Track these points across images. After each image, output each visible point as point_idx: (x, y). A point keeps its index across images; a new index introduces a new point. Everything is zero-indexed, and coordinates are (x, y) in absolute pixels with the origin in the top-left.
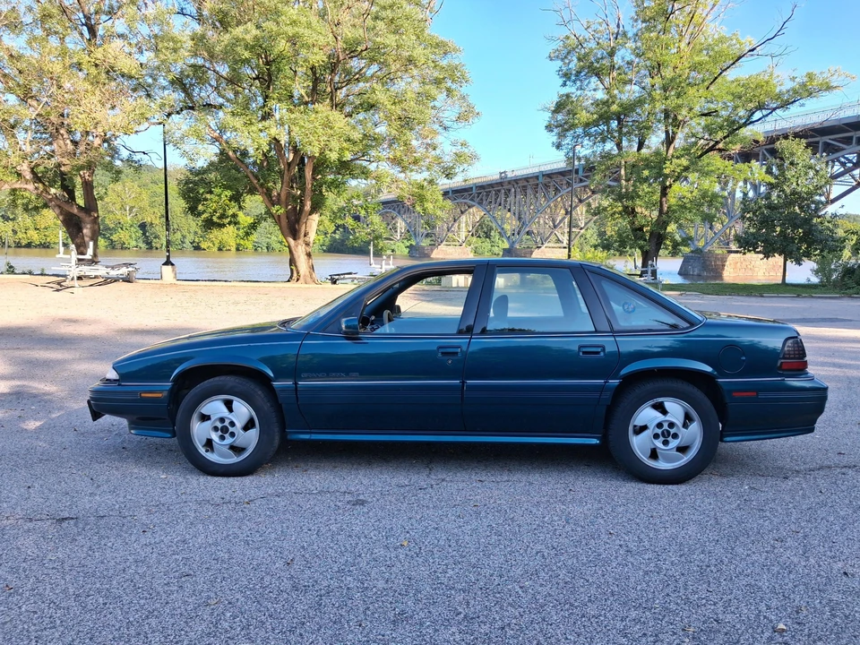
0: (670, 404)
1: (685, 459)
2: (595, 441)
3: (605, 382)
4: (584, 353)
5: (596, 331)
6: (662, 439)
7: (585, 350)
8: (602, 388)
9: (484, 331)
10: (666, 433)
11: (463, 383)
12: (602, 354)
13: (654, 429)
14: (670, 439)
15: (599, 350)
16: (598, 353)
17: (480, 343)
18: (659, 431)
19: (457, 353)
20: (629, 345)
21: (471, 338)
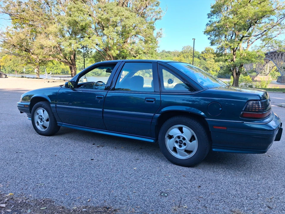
0: (185, 129)
1: (188, 156)
2: (152, 141)
3: (154, 115)
4: (147, 101)
5: (155, 92)
6: (179, 144)
7: (147, 99)
8: (152, 118)
9: (114, 89)
10: (181, 141)
11: (103, 110)
12: (154, 102)
13: (176, 138)
14: (182, 145)
15: (153, 100)
16: (153, 101)
17: (111, 94)
18: (178, 140)
19: (102, 98)
20: (166, 99)
21: (108, 92)
